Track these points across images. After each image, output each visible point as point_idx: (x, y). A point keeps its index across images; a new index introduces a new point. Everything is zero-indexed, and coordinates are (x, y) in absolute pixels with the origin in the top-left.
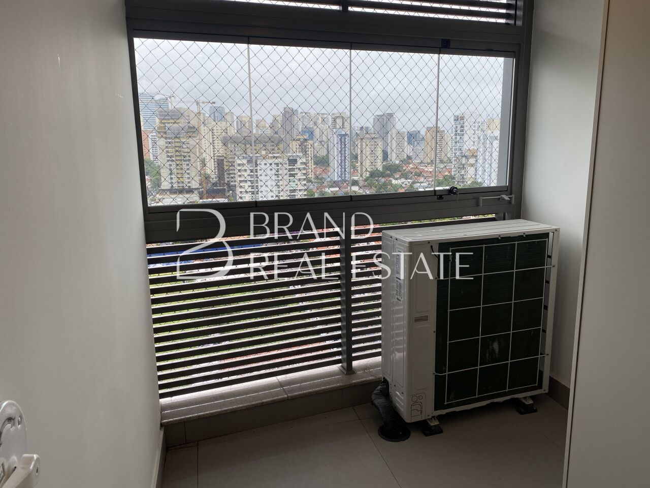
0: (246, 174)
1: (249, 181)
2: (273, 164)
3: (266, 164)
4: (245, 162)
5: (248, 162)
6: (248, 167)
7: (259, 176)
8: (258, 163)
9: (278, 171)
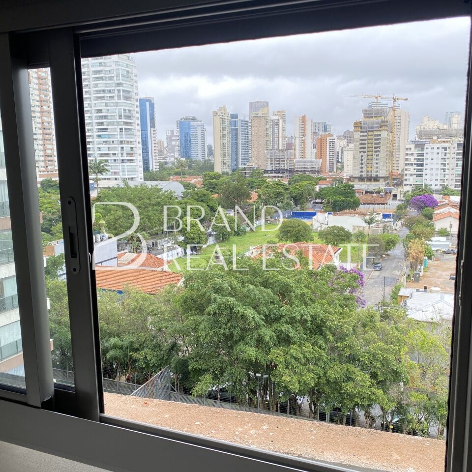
0: (412, 158)
1: (415, 164)
2: (440, 148)
3: (433, 148)
4: (412, 146)
5: (416, 146)
6: (415, 151)
7: (425, 160)
8: (425, 147)
9: (445, 156)
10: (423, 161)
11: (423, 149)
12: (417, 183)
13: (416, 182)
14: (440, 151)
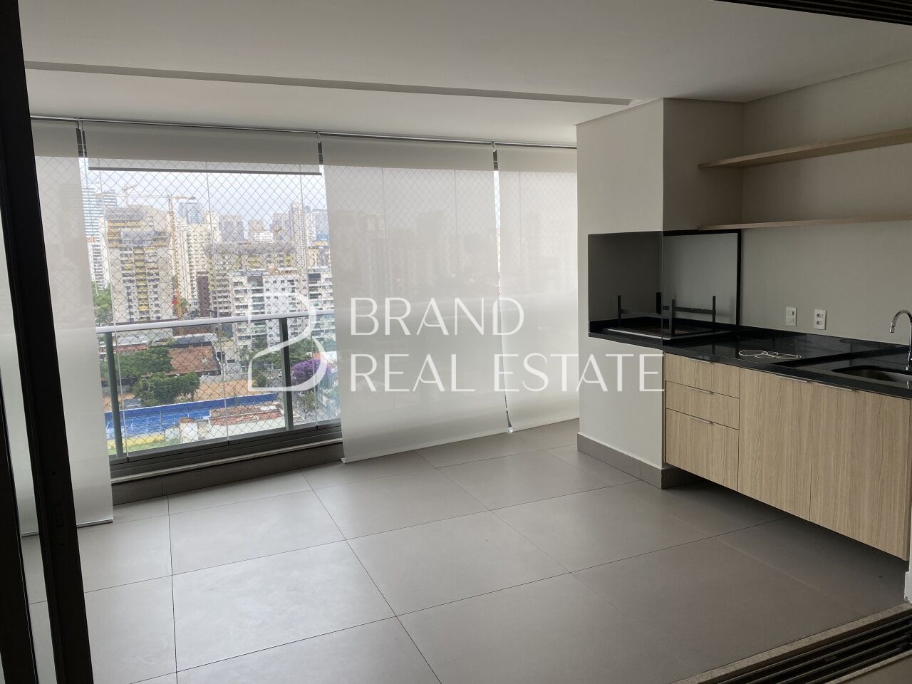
0: (246, 297)
2: (286, 281)
3: (275, 282)
4: (244, 280)
5: (250, 280)
6: (249, 287)
7: (266, 300)
8: (264, 280)
9: (293, 291)
10: (263, 301)
11: (260, 284)
12: (258, 334)
13: (256, 332)
14: (286, 284)
